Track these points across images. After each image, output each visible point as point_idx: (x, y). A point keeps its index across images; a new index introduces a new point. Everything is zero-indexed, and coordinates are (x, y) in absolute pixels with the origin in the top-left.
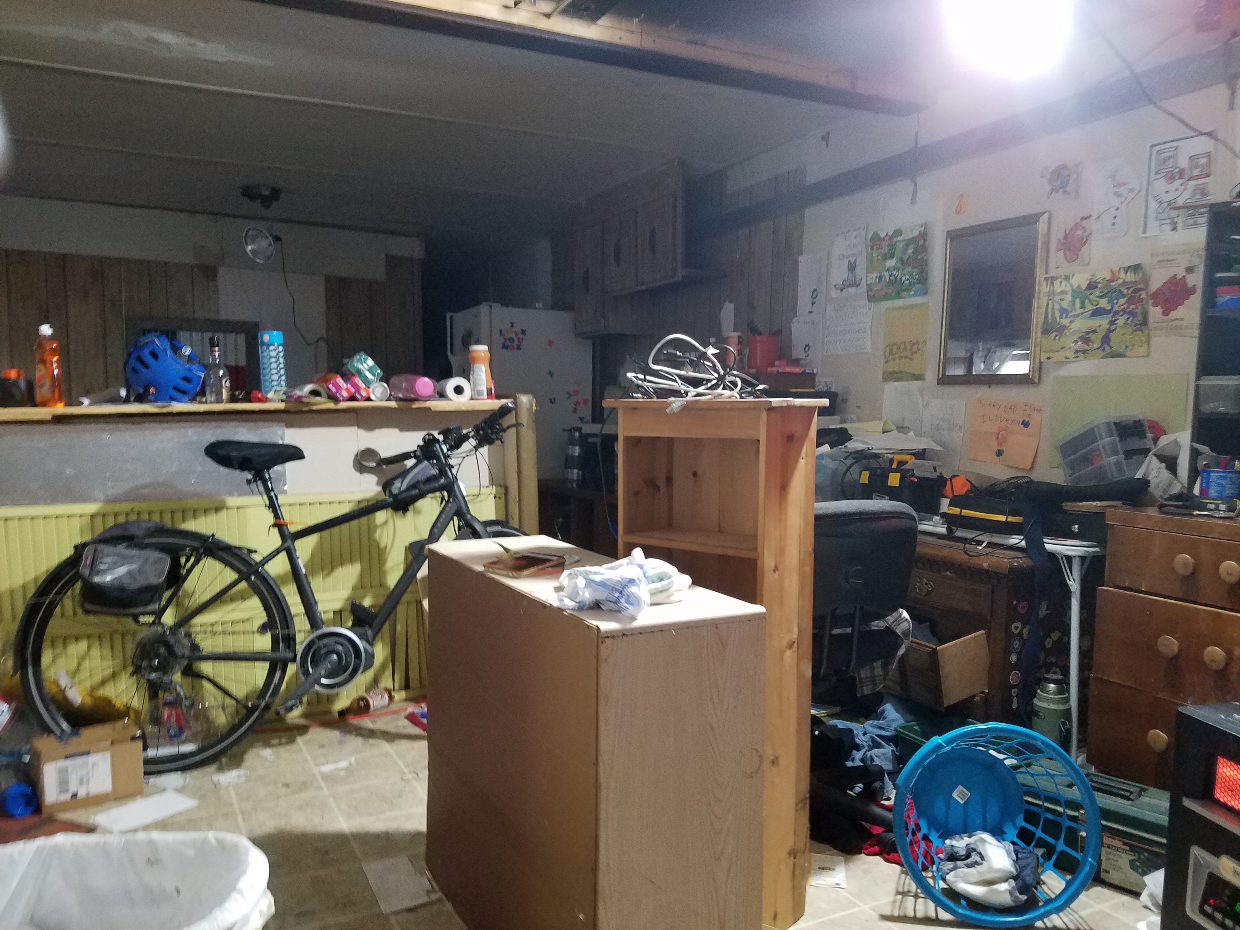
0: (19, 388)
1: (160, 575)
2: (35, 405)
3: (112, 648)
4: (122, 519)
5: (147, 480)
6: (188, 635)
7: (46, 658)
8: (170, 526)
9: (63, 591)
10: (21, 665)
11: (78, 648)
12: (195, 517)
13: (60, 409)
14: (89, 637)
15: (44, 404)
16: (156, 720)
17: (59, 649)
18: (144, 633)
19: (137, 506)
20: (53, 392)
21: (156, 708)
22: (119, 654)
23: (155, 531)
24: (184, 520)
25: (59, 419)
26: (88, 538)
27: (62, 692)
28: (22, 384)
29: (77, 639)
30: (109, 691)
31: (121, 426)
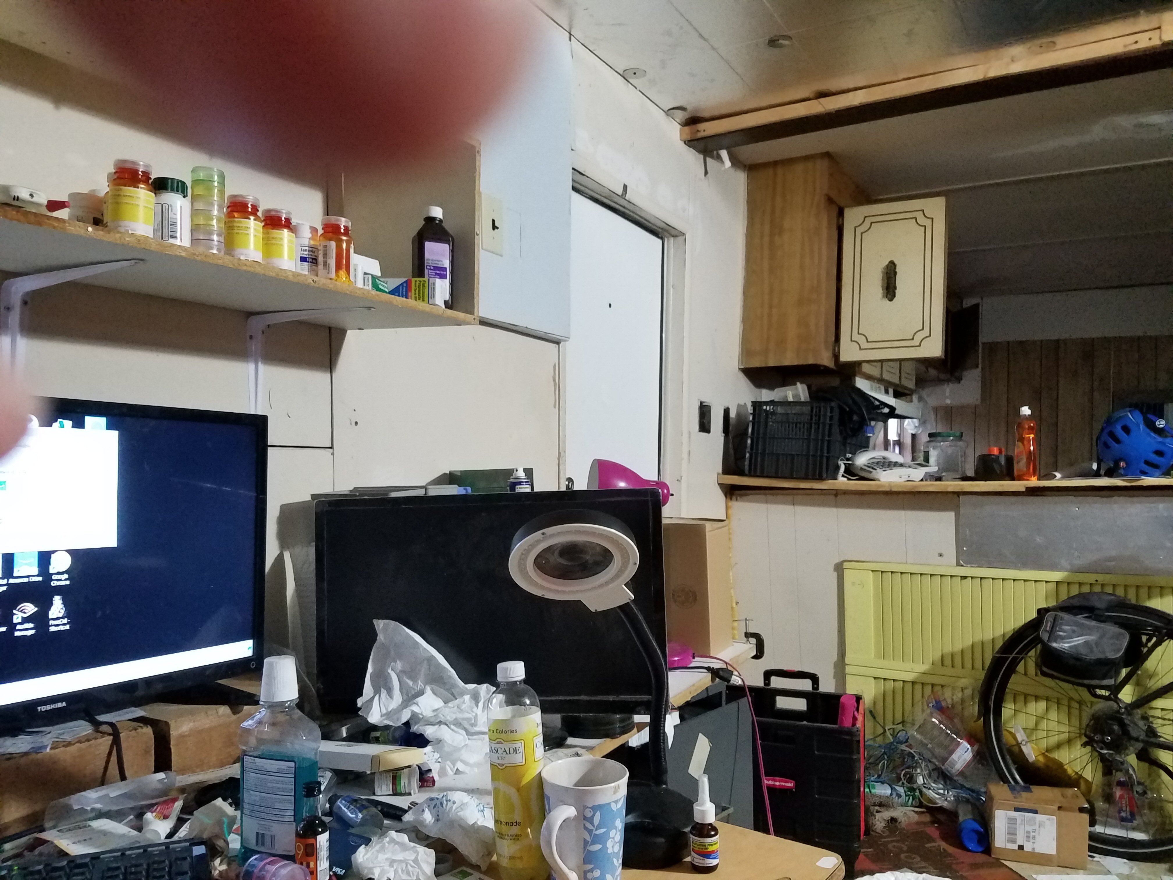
0: (1000, 464)
1: (1119, 650)
2: (1013, 479)
3: (1069, 714)
4: (1086, 589)
5: (1113, 553)
6: (1145, 718)
7: (1007, 710)
8: (1134, 602)
9: (1026, 650)
10: (984, 711)
11: (1038, 707)
12: (1162, 595)
13: (1034, 482)
14: (1047, 699)
15: (1020, 478)
16: (1108, 798)
17: (1020, 705)
18: (1101, 706)
19: (1100, 578)
20: (1028, 467)
21: (1109, 785)
22: (1076, 722)
23: (1116, 606)
24: (1150, 597)
25: (1032, 492)
26: (1052, 603)
27: (1018, 745)
28: (1003, 460)
29: (1037, 698)
30: (1063, 756)
31: (1090, 499)
